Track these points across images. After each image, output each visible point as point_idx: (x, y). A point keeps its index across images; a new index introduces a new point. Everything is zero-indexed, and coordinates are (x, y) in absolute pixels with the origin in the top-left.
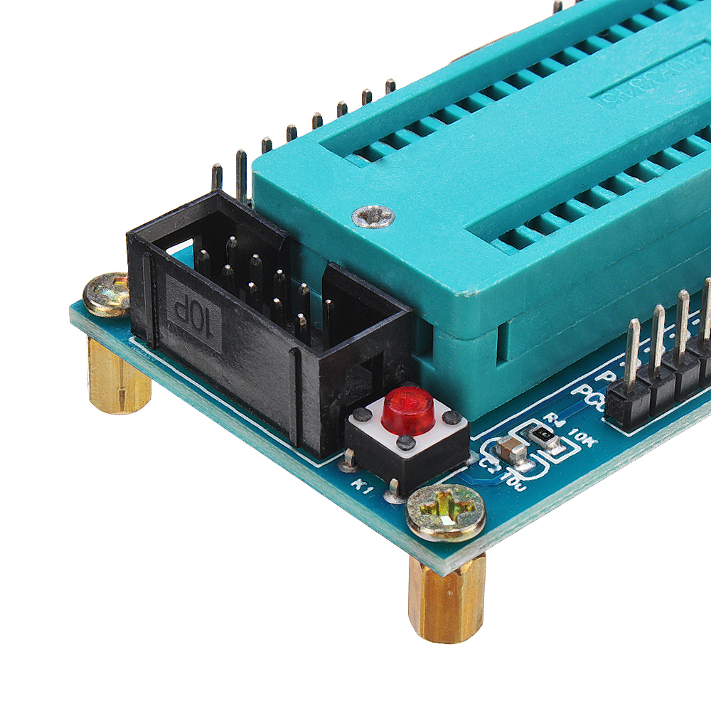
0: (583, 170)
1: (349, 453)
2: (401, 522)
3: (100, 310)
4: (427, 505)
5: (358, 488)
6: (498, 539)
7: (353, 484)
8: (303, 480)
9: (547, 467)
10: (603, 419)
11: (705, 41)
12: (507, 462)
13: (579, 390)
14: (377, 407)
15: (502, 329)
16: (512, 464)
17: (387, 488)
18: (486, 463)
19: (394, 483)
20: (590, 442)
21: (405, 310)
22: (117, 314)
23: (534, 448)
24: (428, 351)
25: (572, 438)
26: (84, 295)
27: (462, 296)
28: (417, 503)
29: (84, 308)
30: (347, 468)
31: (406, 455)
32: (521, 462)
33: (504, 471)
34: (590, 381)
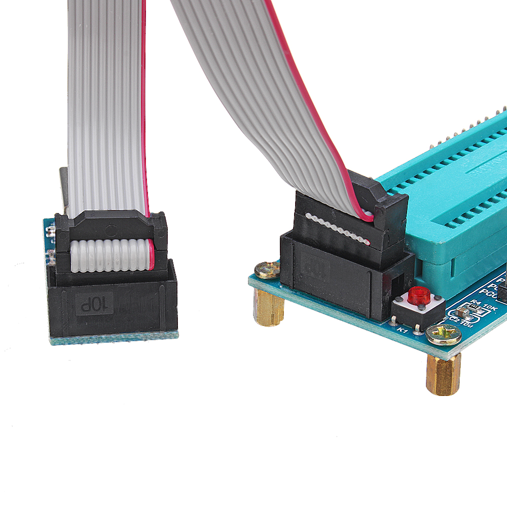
0: (472, 198)
1: (394, 318)
2: (425, 340)
3: (263, 275)
4: (435, 332)
5: (401, 331)
6: (466, 345)
7: (398, 330)
8: (374, 332)
9: (479, 318)
10: (496, 300)
11: (506, 152)
12: (461, 317)
13: (482, 291)
14: (405, 296)
15: (453, 261)
16: (464, 318)
17: (414, 329)
18: (452, 319)
19: (417, 326)
20: (494, 309)
21: (411, 254)
22: (270, 277)
23: (471, 312)
24: (420, 274)
25: (485, 308)
26: (255, 270)
27: (439, 244)
28: (431, 331)
29: (256, 276)
30: (393, 324)
31: (423, 312)
32: (467, 317)
33: (460, 321)
34: (486, 288)
